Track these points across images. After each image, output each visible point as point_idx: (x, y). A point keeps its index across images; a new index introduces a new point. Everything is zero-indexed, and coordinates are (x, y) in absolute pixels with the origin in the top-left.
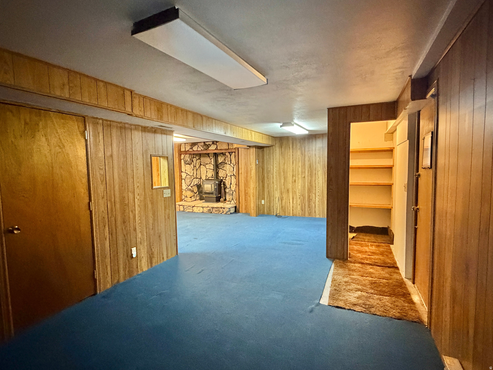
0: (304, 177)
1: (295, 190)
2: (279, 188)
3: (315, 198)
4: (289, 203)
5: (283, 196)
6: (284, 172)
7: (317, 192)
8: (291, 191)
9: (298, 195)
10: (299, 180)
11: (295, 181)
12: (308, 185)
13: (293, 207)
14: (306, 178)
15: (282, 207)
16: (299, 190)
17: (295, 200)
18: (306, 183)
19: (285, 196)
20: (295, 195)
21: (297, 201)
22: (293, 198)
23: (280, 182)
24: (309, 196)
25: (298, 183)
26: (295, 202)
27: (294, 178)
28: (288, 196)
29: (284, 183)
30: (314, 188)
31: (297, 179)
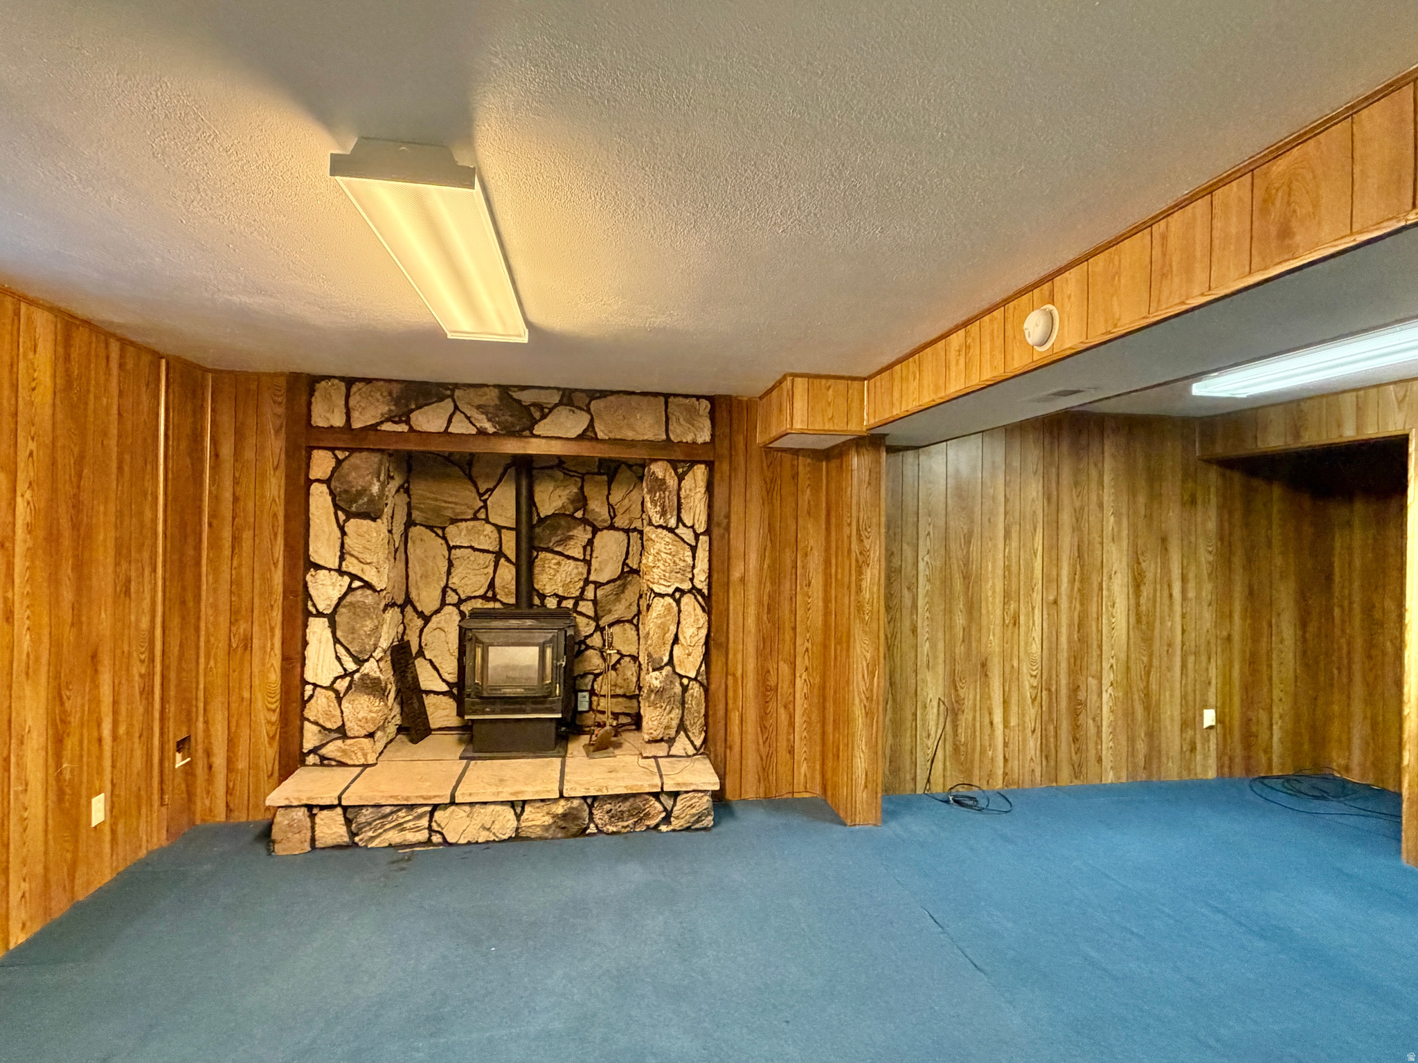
0: (1055, 602)
1: (1015, 664)
2: (941, 660)
3: (1100, 695)
4: (987, 730)
5: (961, 693)
6: (966, 577)
7: (1106, 666)
8: (996, 666)
9: (1027, 687)
10: (1033, 614)
11: (1016, 621)
12: (1069, 641)
13: (1006, 745)
14: (1064, 603)
15: (956, 749)
16: (1033, 662)
17: (1014, 708)
18: (1064, 630)
19: (969, 694)
21: (1022, 715)
22: (1006, 703)
23: (950, 627)
24: (1074, 690)
25: (1029, 631)
26: (1013, 721)
27: (1013, 606)
28: (986, 696)
29: (967, 630)
30: (1095, 653)
31: (1023, 610)
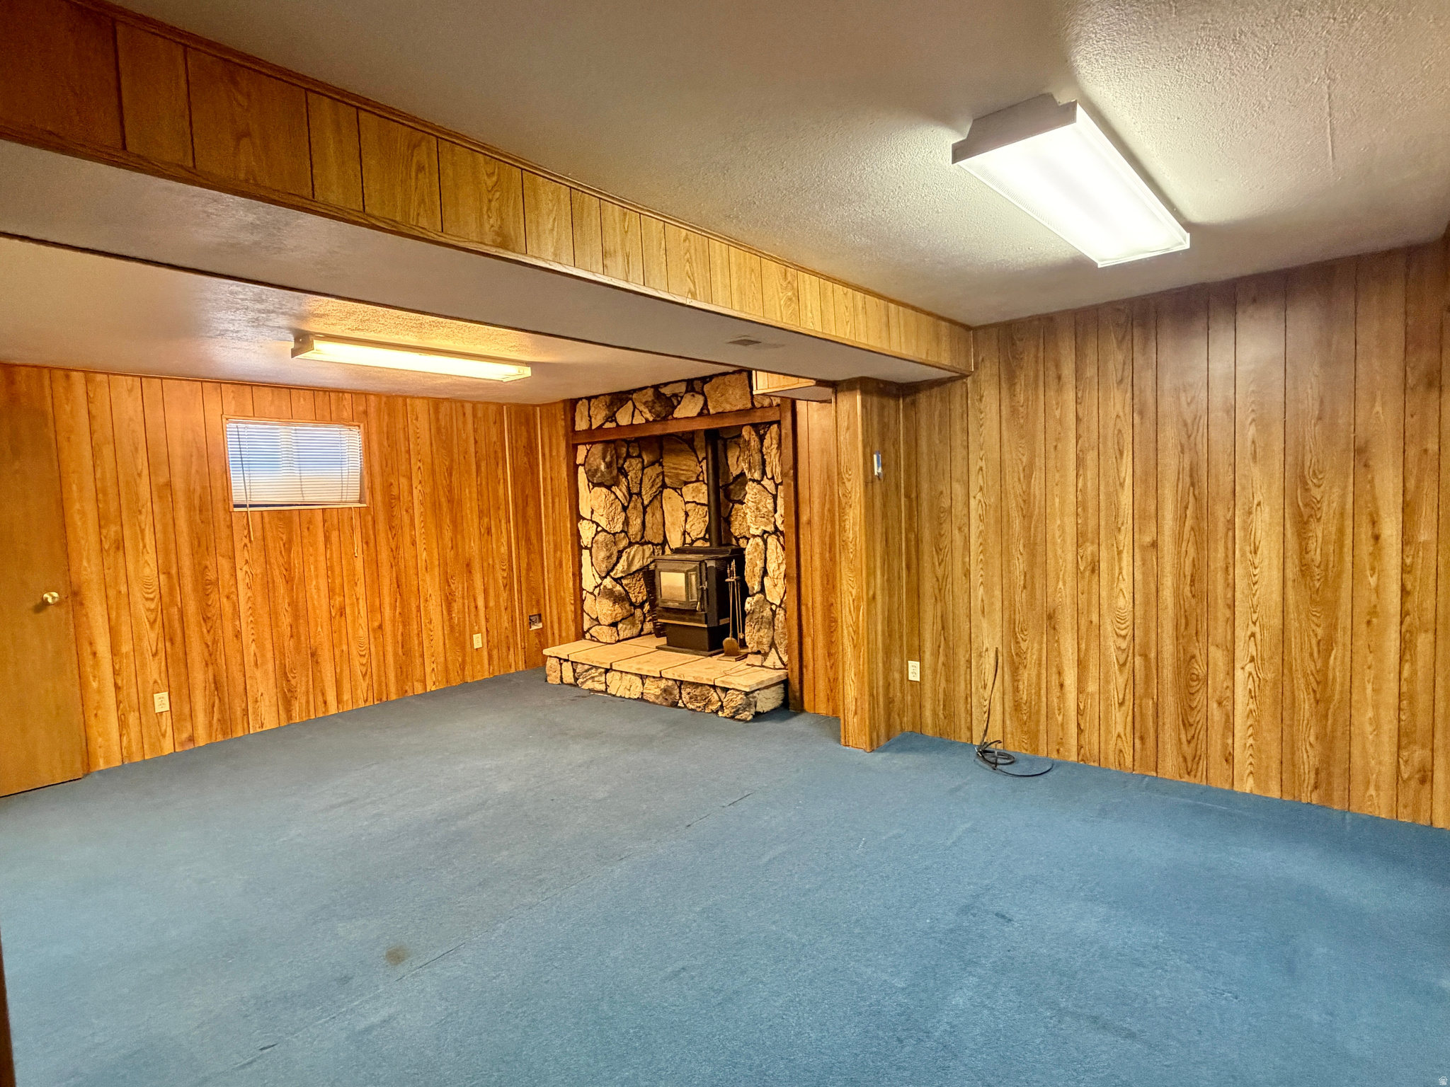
0: (1154, 545)
1: (1095, 620)
2: (998, 605)
3: (1231, 673)
4: (1055, 691)
5: (1024, 645)
6: (1027, 516)
7: (1241, 634)
8: (1066, 621)
9: (1112, 649)
10: (1120, 560)
11: (1094, 568)
12: (1177, 593)
13: (1080, 712)
14: (1168, 548)
15: (1017, 707)
16: (1119, 620)
17: (1093, 672)
18: (1169, 582)
19: (1033, 648)
20: (1094, 645)
21: (1105, 681)
22: (1081, 665)
23: (1006, 569)
24: (1185, 662)
25: (1113, 581)
26: (1092, 687)
27: (1090, 549)
28: (1054, 651)
29: (1029, 577)
30: (1222, 612)
31: (1104, 554)
